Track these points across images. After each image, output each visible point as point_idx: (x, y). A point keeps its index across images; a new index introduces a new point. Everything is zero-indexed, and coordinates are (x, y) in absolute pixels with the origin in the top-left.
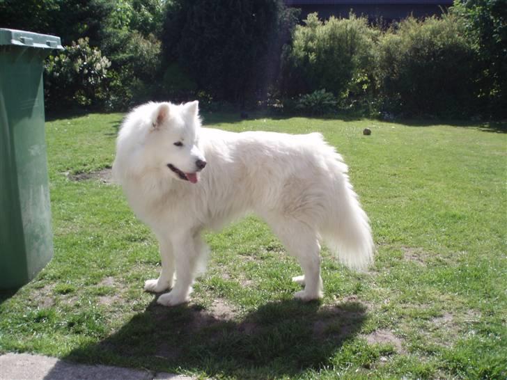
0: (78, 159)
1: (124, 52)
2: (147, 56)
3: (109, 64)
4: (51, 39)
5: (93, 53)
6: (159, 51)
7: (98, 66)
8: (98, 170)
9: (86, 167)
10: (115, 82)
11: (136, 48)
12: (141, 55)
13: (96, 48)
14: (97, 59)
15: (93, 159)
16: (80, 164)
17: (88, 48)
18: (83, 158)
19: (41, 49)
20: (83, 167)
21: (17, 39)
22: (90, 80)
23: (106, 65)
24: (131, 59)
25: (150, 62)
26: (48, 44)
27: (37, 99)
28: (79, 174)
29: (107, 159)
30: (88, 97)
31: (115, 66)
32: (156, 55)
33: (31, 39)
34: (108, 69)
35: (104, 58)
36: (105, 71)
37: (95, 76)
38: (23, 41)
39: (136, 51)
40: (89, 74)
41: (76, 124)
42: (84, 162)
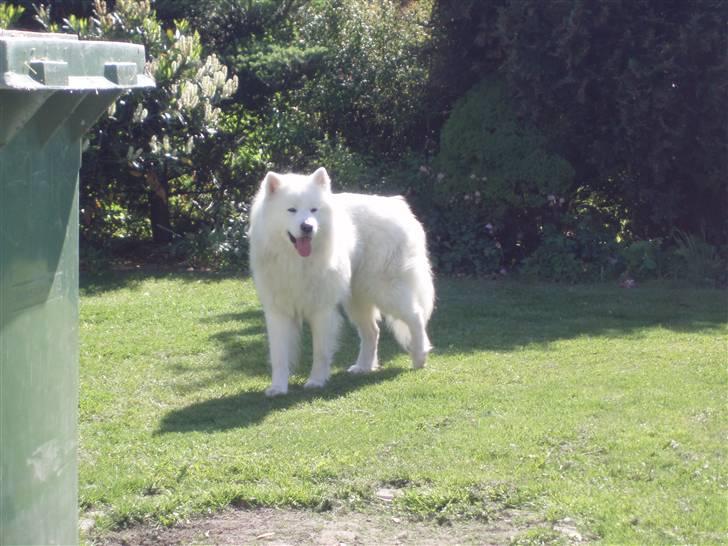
0: (124, 468)
1: (286, 39)
2: (375, 56)
3: (231, 86)
4: (118, 55)
5: (170, 43)
6: (422, 36)
7: (188, 94)
8: (205, 511)
9: (158, 501)
10: (244, 151)
11: (334, 21)
12: (354, 50)
13: (184, 24)
14: (183, 66)
15: (184, 471)
16: (133, 487)
17: (149, 22)
18: (144, 462)
19: (90, 94)
20: (143, 500)
21: (21, 70)
22: (156, 149)
23: (220, 89)
24: (313, 67)
25: (388, 76)
26: (111, 73)
27: (59, 273)
28: (131, 526)
29: (235, 471)
30: (137, 210)
31: (253, 93)
32: (412, 49)
33: (62, 63)
34: (223, 104)
35: (213, 61)
36: (212, 114)
37: (174, 128)
38: (38, 72)
39: (335, 32)
40: (154, 126)
41: (100, 318)
42: (148, 477)
